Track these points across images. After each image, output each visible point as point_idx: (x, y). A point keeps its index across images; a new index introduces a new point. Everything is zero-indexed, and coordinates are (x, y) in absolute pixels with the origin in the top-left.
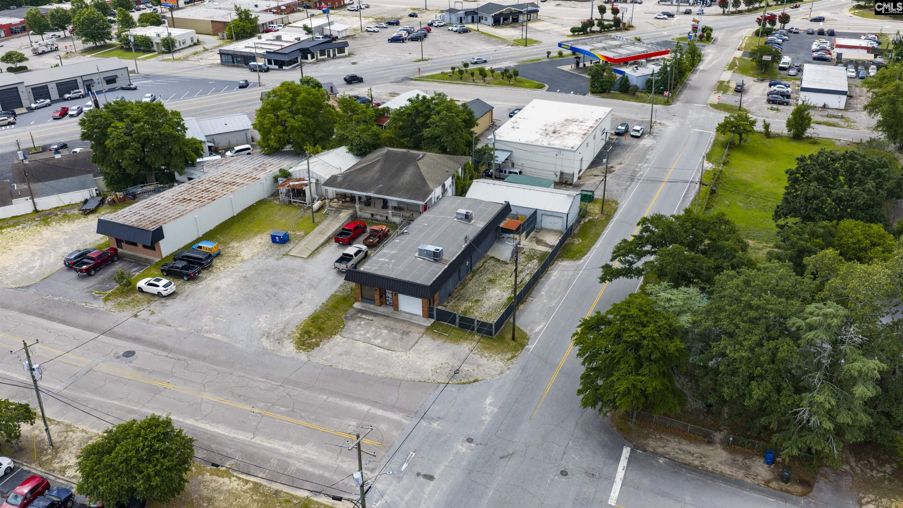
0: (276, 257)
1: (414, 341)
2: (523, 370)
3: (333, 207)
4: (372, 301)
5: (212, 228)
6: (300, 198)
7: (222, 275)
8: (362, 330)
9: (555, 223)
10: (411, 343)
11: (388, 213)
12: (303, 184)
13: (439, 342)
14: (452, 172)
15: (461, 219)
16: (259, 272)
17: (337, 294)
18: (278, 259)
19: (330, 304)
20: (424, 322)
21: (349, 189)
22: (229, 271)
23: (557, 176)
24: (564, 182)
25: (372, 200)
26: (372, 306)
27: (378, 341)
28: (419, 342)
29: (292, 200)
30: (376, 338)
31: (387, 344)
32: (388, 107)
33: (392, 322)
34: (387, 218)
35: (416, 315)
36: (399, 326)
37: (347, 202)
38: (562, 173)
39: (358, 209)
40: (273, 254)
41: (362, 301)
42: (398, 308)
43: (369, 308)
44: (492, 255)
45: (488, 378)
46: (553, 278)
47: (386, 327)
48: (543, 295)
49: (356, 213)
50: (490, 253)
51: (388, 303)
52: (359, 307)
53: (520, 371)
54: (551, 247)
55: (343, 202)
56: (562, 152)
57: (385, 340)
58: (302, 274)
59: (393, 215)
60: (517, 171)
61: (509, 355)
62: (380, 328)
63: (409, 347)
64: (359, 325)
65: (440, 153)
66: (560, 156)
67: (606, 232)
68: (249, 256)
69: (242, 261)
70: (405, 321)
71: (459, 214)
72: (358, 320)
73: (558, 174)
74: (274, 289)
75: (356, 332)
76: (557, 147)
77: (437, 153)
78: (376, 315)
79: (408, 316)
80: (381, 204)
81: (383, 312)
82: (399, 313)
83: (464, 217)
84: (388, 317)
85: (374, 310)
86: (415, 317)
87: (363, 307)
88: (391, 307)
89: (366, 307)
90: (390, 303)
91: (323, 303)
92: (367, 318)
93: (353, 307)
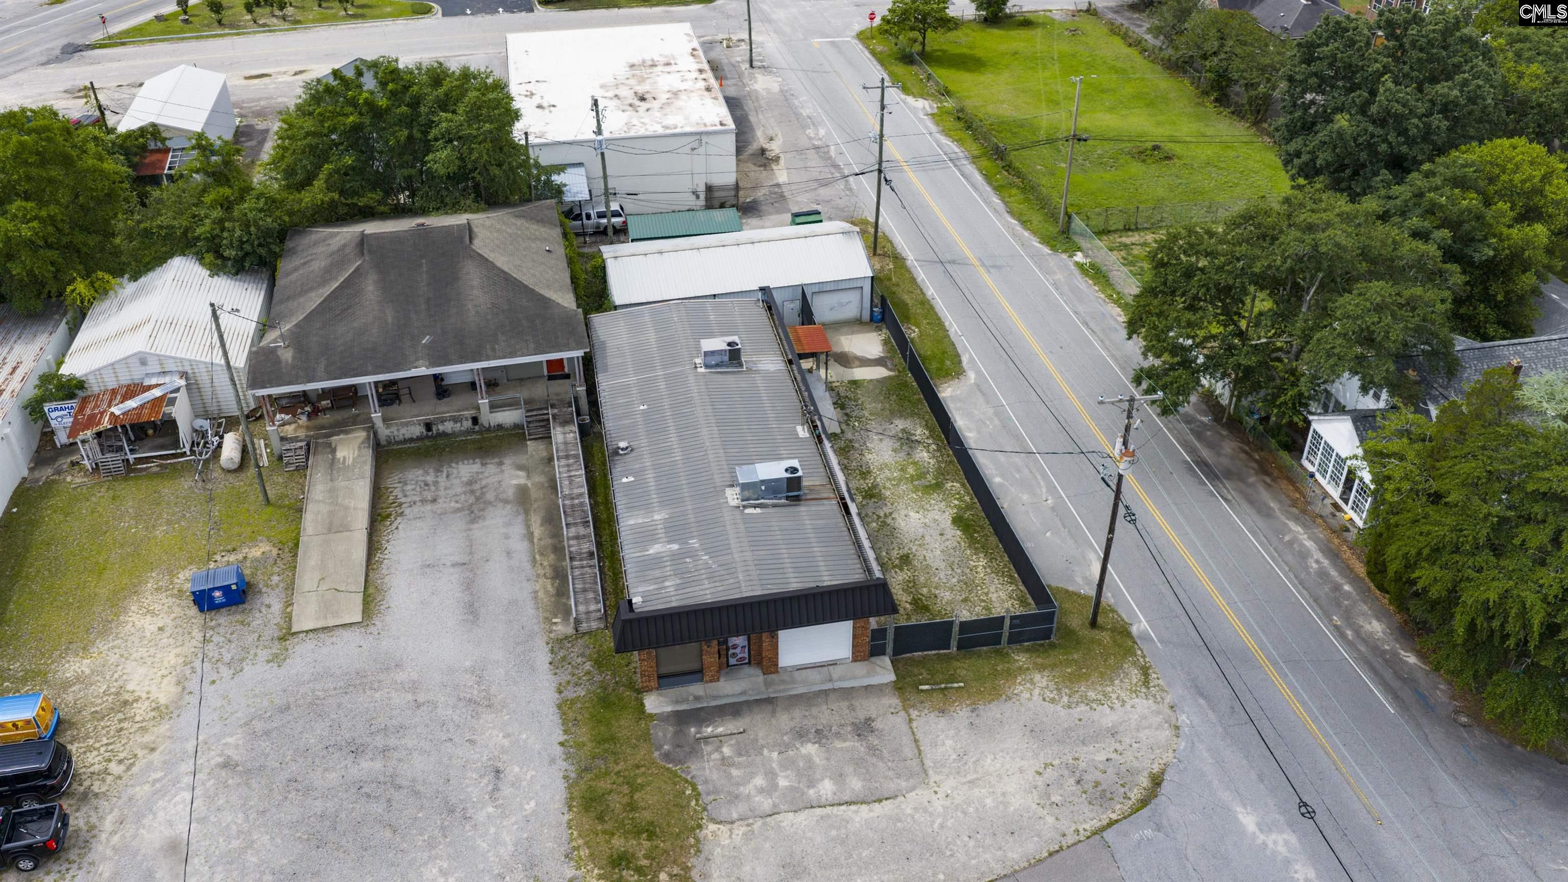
0: (263, 654)
1: (907, 740)
2: (1201, 695)
3: (295, 439)
4: (697, 674)
7: (142, 791)
8: (752, 775)
9: (841, 305)
10: (908, 750)
11: (478, 408)
12: (158, 402)
13: (962, 714)
14: (559, 250)
15: (717, 365)
16: (258, 726)
17: (568, 694)
18: (277, 659)
19: (584, 734)
20: (868, 675)
21: (345, 376)
22: (149, 767)
23: (698, 197)
25: (400, 384)
26: (697, 689)
27: (827, 788)
28: (919, 736)
29: (131, 457)
30: (812, 784)
31: (856, 784)
32: (145, 125)
33: (797, 713)
34: (475, 420)
35: (833, 663)
36: (824, 715)
37: (325, 410)
38: (707, 188)
39: (379, 424)
40: (247, 650)
41: (659, 687)
42: (776, 664)
43: (697, 698)
45: (1169, 757)
47: (801, 735)
48: (1001, 484)
49: (379, 434)
51: (732, 661)
52: (669, 709)
53: (1202, 701)
55: (310, 416)
56: (705, 139)
57: (839, 778)
58: (401, 676)
59: (493, 407)
61: (1133, 672)
62: (787, 747)
63: (914, 764)
64: (725, 762)
66: (700, 150)
67: (931, 292)
68: (175, 690)
69: (161, 712)
70: (826, 692)
71: (713, 353)
72: (707, 749)
73: (703, 190)
74: (368, 766)
75: (744, 790)
76: (688, 129)
78: (734, 710)
79: (813, 675)
80: (432, 388)
81: (743, 693)
82: (785, 677)
83: (726, 358)
84: (769, 701)
85: (715, 698)
86: (836, 672)
87: (677, 702)
88: (748, 670)
89: (685, 700)
90: (743, 659)
91: (562, 744)
92: (720, 730)
93: (651, 716)
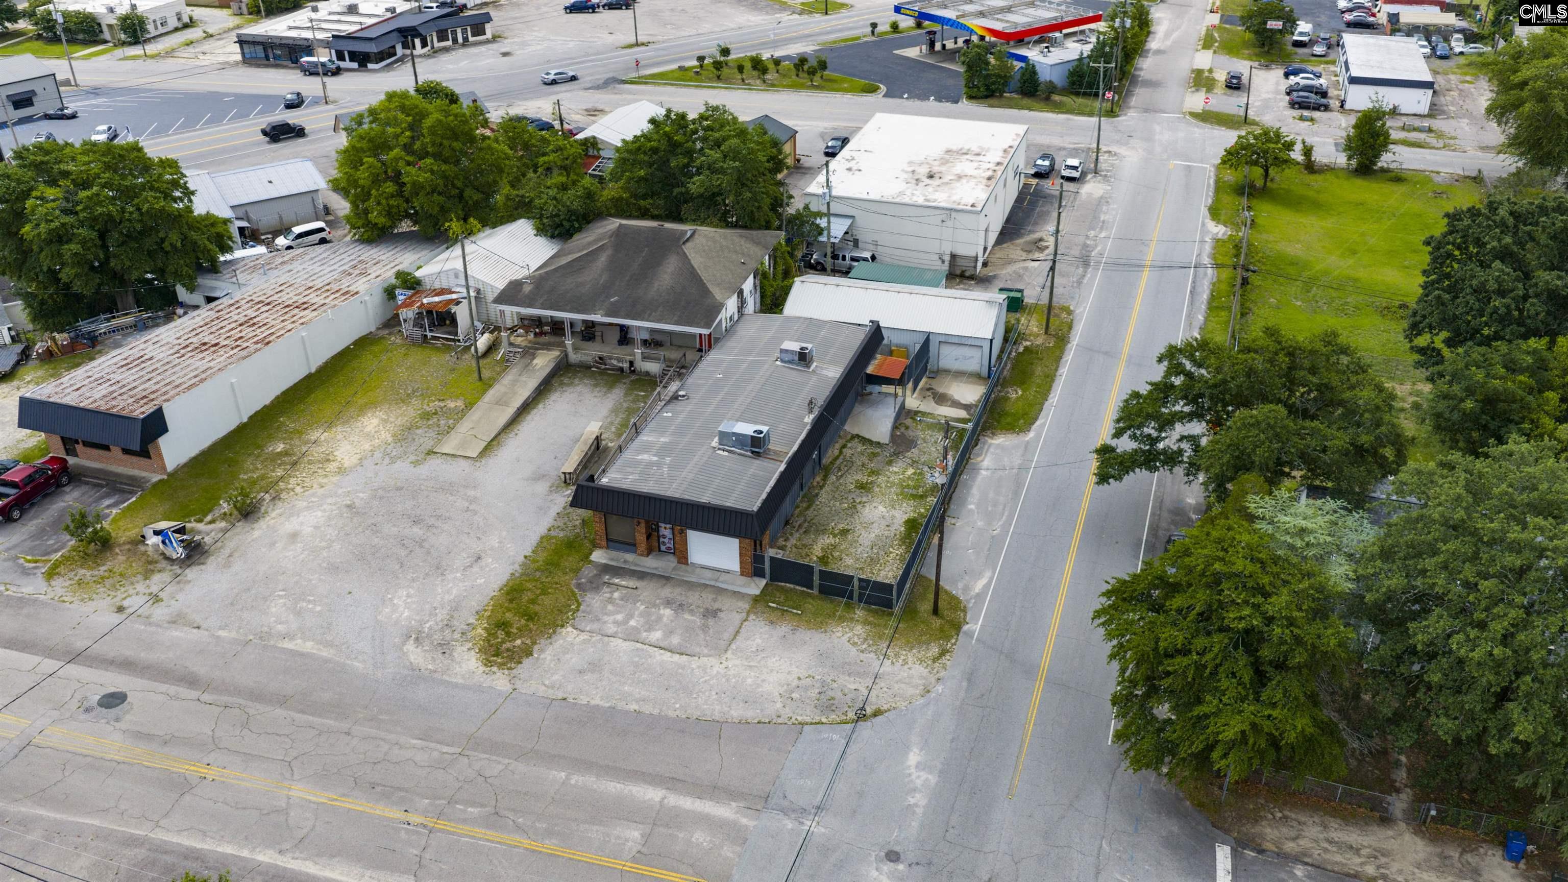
0: (412, 458)
1: (732, 630)
2: (969, 680)
3: (518, 346)
4: (630, 545)
5: (267, 402)
6: (444, 329)
7: (302, 504)
8: (618, 612)
9: (965, 358)
10: (727, 636)
11: (634, 355)
12: (452, 301)
13: (784, 628)
14: (754, 265)
15: (790, 362)
16: (380, 492)
17: (553, 533)
18: (416, 463)
19: (542, 556)
20: (744, 586)
21: (551, 308)
22: (313, 495)
23: (943, 262)
24: (958, 272)
25: (597, 328)
26: (630, 557)
27: (656, 636)
28: (743, 630)
29: (429, 334)
30: (649, 630)
31: (675, 640)
32: (594, 138)
33: (678, 590)
34: (631, 363)
35: (727, 572)
36: (694, 598)
37: (545, 334)
38: (953, 256)
39: (570, 349)
40: (405, 453)
41: (608, 547)
42: (687, 558)
43: (625, 562)
44: (855, 431)
45: (902, 705)
46: (983, 472)
47: (668, 603)
48: (971, 510)
49: (566, 355)
50: (850, 428)
51: (663, 548)
52: (604, 561)
53: (965, 684)
54: (967, 407)
55: (536, 334)
56: (954, 214)
57: (670, 633)
58: (472, 493)
59: (645, 358)
60: (868, 255)
61: (935, 650)
62: (655, 605)
63: (723, 644)
64: (610, 600)
65: (722, 227)
66: (949, 223)
67: (1064, 371)
68: (355, 460)
69: (341, 471)
70: (706, 586)
71: (787, 351)
72: (606, 589)
73: (947, 258)
74: (417, 531)
75: (606, 618)
76: (943, 205)
77: (716, 226)
78: (642, 575)
79: (708, 574)
80: (617, 335)
81: (656, 569)
82: (689, 568)
83: (796, 358)
84: (667, 578)
85: (636, 565)
86: (724, 577)
87: (612, 559)
88: (671, 558)
89: (617, 560)
90: (669, 548)
91: (526, 557)
92: (624, 583)
93: (591, 562)
